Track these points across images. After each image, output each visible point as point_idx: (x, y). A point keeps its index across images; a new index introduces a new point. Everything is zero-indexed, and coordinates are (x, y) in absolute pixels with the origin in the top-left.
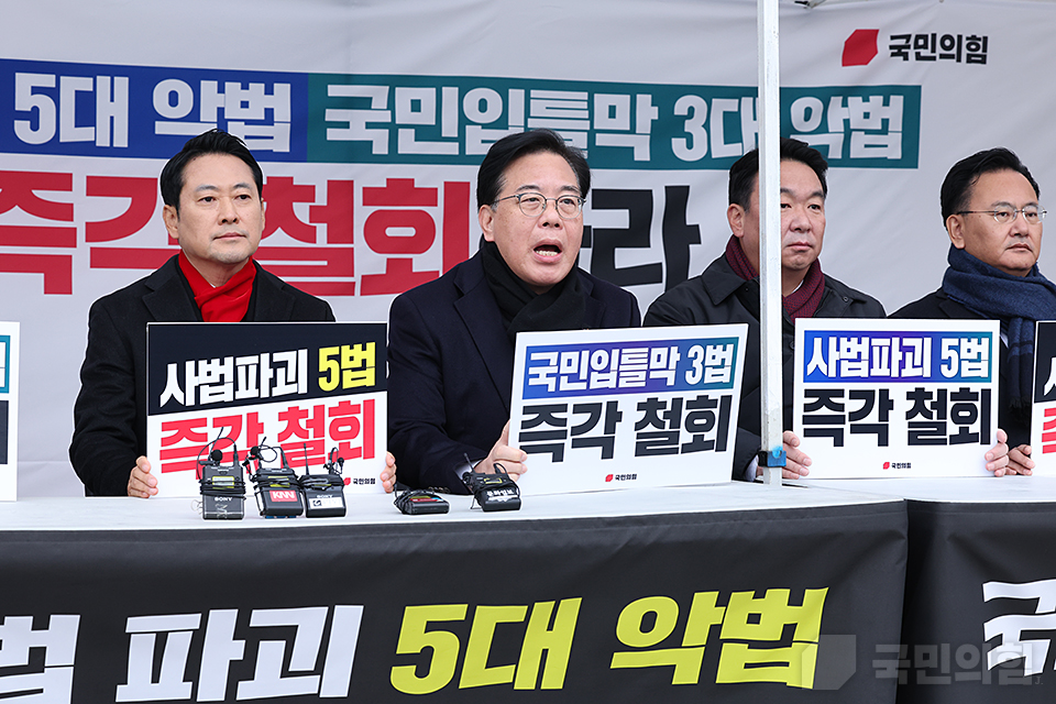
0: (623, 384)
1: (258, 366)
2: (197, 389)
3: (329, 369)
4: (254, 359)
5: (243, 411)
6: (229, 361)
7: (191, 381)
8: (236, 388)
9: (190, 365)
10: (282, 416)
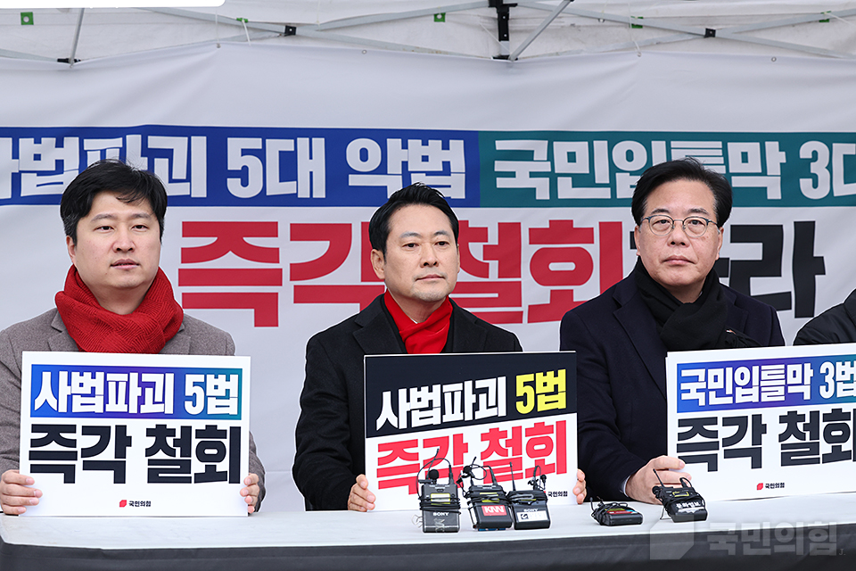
0: (765, 398)
1: (463, 392)
2: (409, 414)
3: (525, 394)
4: (459, 386)
5: (450, 432)
6: (437, 388)
7: (404, 407)
8: (443, 412)
9: (402, 393)
10: (484, 437)
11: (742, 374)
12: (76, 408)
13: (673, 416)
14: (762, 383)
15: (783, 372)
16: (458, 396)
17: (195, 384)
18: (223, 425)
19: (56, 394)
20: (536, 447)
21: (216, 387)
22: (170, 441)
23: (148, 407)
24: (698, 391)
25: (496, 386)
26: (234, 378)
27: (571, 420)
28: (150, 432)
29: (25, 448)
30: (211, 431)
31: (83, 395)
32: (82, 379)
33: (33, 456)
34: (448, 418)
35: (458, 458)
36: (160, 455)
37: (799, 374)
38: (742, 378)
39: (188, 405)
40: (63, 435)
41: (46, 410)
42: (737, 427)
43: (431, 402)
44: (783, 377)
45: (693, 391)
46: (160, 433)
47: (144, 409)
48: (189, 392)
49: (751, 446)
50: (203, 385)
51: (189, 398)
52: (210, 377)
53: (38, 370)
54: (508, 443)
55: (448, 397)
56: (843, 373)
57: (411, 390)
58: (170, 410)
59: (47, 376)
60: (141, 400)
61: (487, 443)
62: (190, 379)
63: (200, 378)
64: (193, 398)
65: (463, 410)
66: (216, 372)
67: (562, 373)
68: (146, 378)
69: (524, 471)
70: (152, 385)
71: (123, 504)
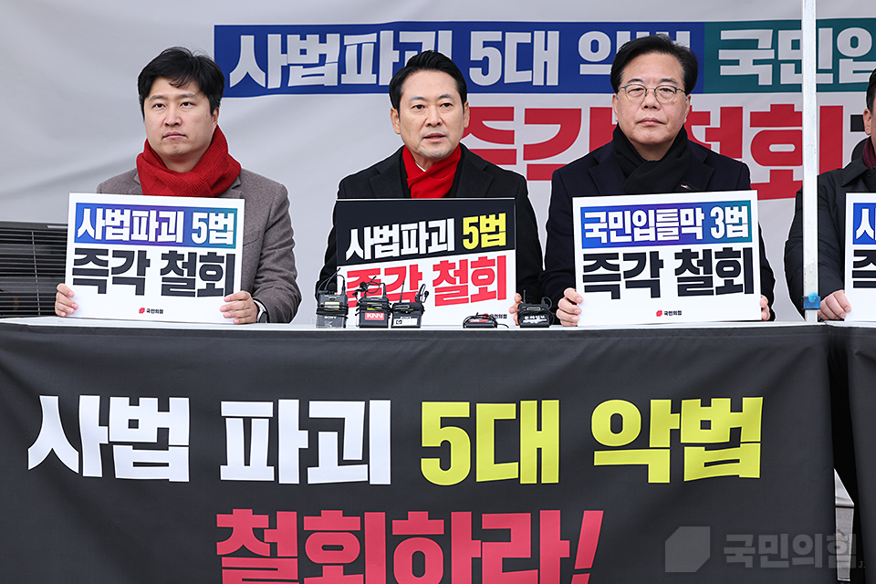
0: (660, 237)
1: (418, 230)
2: (373, 247)
4: (415, 226)
5: (407, 263)
6: (396, 227)
7: (368, 242)
8: (401, 247)
9: (367, 230)
10: (436, 268)
11: (639, 217)
12: (109, 237)
13: (579, 252)
14: (658, 225)
15: (676, 215)
16: (413, 234)
17: (200, 220)
18: (221, 252)
19: (94, 225)
20: (480, 277)
21: (217, 223)
22: (179, 264)
23: (163, 238)
24: (600, 230)
25: (446, 226)
26: (231, 216)
27: (511, 256)
28: (164, 257)
29: (70, 266)
30: (212, 256)
31: (114, 227)
32: (113, 215)
33: (75, 272)
34: (405, 251)
35: (414, 285)
36: (172, 274)
37: (691, 217)
38: (640, 220)
39: (194, 236)
40: (98, 257)
41: (86, 238)
42: (637, 262)
43: (391, 238)
44: (677, 219)
45: (596, 230)
46: (172, 258)
47: (160, 239)
48: (195, 226)
49: (649, 278)
50: (206, 221)
51: (195, 231)
52: (212, 215)
53: (81, 207)
54: (456, 273)
55: (405, 234)
56: (732, 217)
57: (375, 228)
58: (180, 240)
59: (87, 212)
60: (158, 232)
61: (438, 273)
62: (196, 216)
63: (204, 216)
64: (198, 231)
65: (418, 245)
66: (217, 211)
67: (502, 216)
68: (163, 214)
69: (469, 297)
70: (167, 220)
71: (142, 311)
